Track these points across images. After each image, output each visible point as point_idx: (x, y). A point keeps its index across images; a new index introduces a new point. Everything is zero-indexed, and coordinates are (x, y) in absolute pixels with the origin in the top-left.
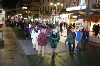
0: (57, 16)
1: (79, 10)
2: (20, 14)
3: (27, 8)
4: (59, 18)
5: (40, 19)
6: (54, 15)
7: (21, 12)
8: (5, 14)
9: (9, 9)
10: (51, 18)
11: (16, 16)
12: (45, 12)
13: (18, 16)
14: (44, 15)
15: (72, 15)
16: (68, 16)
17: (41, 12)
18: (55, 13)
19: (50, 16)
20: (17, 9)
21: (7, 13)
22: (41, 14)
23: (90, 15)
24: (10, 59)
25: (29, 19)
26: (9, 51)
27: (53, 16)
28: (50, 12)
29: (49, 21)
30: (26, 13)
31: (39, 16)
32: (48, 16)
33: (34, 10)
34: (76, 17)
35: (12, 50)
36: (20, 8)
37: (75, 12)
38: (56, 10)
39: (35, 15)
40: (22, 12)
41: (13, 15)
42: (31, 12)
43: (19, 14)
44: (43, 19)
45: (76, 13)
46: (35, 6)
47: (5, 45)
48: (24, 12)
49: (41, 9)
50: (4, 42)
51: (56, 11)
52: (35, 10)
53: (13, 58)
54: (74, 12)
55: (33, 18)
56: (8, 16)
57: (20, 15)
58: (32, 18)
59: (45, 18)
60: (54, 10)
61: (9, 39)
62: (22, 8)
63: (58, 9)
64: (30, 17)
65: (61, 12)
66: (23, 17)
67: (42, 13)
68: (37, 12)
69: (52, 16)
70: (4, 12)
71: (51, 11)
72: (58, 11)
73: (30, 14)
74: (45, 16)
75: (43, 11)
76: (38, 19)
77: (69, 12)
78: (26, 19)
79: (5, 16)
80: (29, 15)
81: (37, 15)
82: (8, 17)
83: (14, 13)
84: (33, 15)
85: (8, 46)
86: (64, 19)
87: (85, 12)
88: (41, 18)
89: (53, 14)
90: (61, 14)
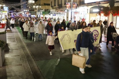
0: (73, 11)
1: (101, 1)
2: (27, 10)
3: (34, 1)
4: (76, 13)
5: (51, 15)
6: (70, 9)
7: (27, 7)
8: (8, 11)
9: (12, 5)
10: (66, 14)
11: (22, 12)
12: (58, 5)
13: (24, 12)
14: (57, 9)
15: (92, 8)
16: (88, 9)
17: (52, 7)
18: (71, 7)
19: (64, 11)
20: (22, 3)
21: (10, 10)
22: (53, 9)
23: (115, 7)
24: (17, 65)
25: (37, 16)
26: (15, 56)
27: (68, 10)
28: (63, 5)
29: (63, 17)
30: (34, 8)
31: (50, 11)
32: (62, 11)
33: (43, 4)
34: (97, 10)
35: (19, 56)
36: (25, 2)
37: (97, 4)
38: (71, 3)
39: (45, 10)
40: (29, 7)
41: (17, 12)
42: (40, 7)
43: (25, 10)
44: (55, 15)
45: (97, 6)
47: (10, 49)
48: (31, 7)
49: (52, 2)
50: (9, 46)
51: (71, 5)
52: (45, 4)
53: (21, 65)
54: (94, 4)
55: (43, 15)
56: (11, 13)
57: (26, 12)
58: (41, 14)
59: (57, 14)
60: (69, 3)
61: (14, 41)
62: (28, 2)
63: (74, 2)
64: (39, 13)
65: (77, 5)
66: (30, 14)
67: (54, 7)
68: (47, 6)
69: (66, 11)
70: (6, 8)
71: (65, 4)
72: (74, 4)
73: (39, 10)
74: (58, 11)
75: (55, 5)
76: (49, 16)
77: (89, 4)
78: (34, 16)
79: (8, 14)
80: (37, 11)
81: (48, 10)
82: (11, 15)
83: (19, 9)
84: (42, 11)
85: (14, 51)
86: (81, 14)
87: (109, 4)
88: (52, 13)
89: (67, 9)
90: (78, 8)
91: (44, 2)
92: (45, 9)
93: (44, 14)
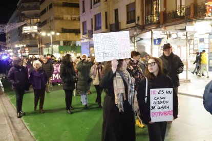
2: (21, 46)
3: (36, 27)
11: (9, 51)
39: (65, 43)
43: (16, 46)
46: (62, 19)
55: (60, 52)
57: (19, 48)
62: (22, 31)
68: (68, 34)
91: (61, 27)
92: (64, 40)
93: (62, 52)
